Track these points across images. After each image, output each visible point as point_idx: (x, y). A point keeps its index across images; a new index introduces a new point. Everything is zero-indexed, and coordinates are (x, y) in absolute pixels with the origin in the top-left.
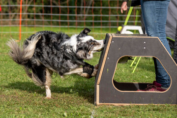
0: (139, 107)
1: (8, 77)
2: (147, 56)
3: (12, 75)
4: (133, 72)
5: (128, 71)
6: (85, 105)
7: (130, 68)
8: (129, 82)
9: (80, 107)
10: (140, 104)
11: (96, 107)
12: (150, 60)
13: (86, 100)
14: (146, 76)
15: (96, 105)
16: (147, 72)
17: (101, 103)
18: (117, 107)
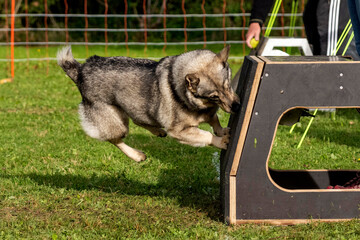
0: (330, 226)
1: (8, 166)
2: (322, 109)
3: (17, 160)
4: (299, 146)
5: (285, 143)
6: (203, 225)
7: (290, 136)
8: (293, 169)
9: (194, 230)
10: (331, 220)
11: (230, 230)
12: (330, 117)
13: (202, 215)
14: (332, 155)
15: (229, 224)
16: (333, 145)
17: (242, 220)
18: (281, 228)
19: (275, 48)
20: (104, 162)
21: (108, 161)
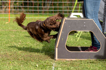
0: (81, 61)
1: (3, 44)
2: (86, 31)
3: (5, 43)
4: (78, 40)
5: (74, 40)
6: (49, 60)
7: (76, 38)
8: (75, 46)
9: (46, 61)
10: (82, 59)
11: (55, 61)
12: (87, 33)
13: (49, 57)
14: (86, 43)
15: (56, 60)
16: (86, 40)
17: (59, 59)
18: (68, 61)
19: (74, 15)
20: (27, 44)
21: (28, 43)
